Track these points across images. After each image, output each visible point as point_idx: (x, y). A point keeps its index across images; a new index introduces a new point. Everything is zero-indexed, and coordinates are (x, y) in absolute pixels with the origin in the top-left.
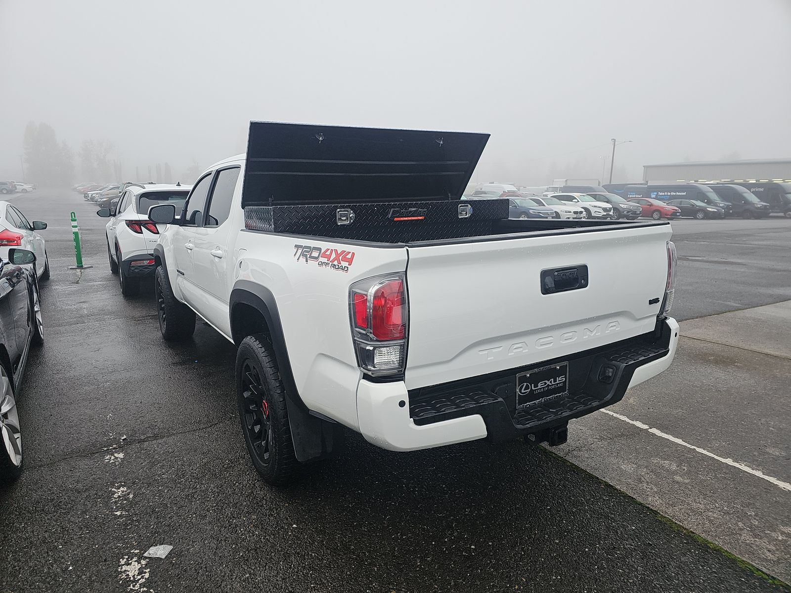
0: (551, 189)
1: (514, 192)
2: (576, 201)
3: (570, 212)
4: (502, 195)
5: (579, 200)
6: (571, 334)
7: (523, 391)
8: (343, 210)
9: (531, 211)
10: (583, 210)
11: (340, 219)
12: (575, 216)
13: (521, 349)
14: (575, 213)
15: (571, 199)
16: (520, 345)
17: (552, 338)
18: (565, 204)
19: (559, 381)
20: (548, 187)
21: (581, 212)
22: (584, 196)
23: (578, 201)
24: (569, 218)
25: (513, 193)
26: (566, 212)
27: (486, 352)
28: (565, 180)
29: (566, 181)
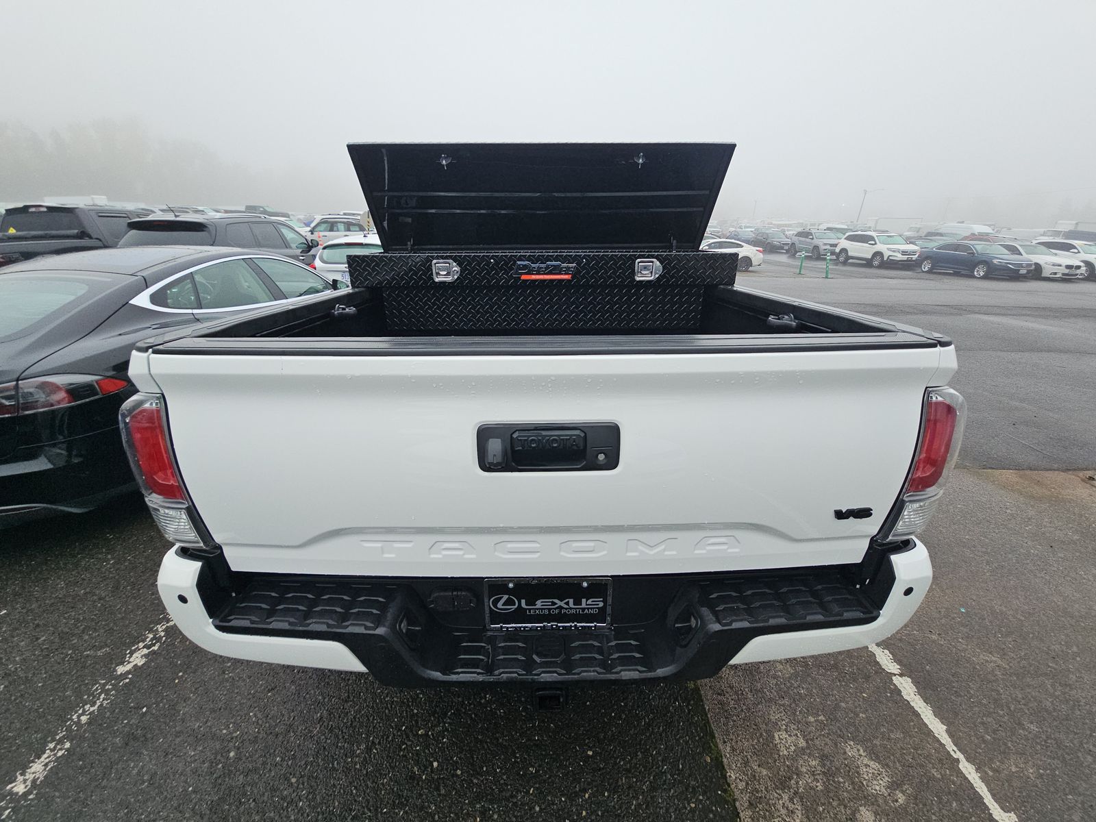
0: (1049, 234)
1: (987, 234)
2: (1076, 251)
3: (1060, 266)
4: (966, 238)
5: (1080, 250)
6: (592, 544)
7: (500, 605)
8: (442, 261)
9: (995, 261)
10: (1082, 264)
11: (438, 274)
12: (1067, 271)
13: (460, 553)
14: (1069, 267)
15: (1067, 247)
16: (456, 545)
17: (538, 545)
18: (1056, 254)
19: (587, 605)
20: (1046, 230)
21: (1078, 267)
22: (1090, 245)
23: (1079, 252)
24: (1055, 274)
25: (982, 237)
26: (1054, 265)
27: (379, 545)
28: (1075, 222)
29: (1077, 224)
